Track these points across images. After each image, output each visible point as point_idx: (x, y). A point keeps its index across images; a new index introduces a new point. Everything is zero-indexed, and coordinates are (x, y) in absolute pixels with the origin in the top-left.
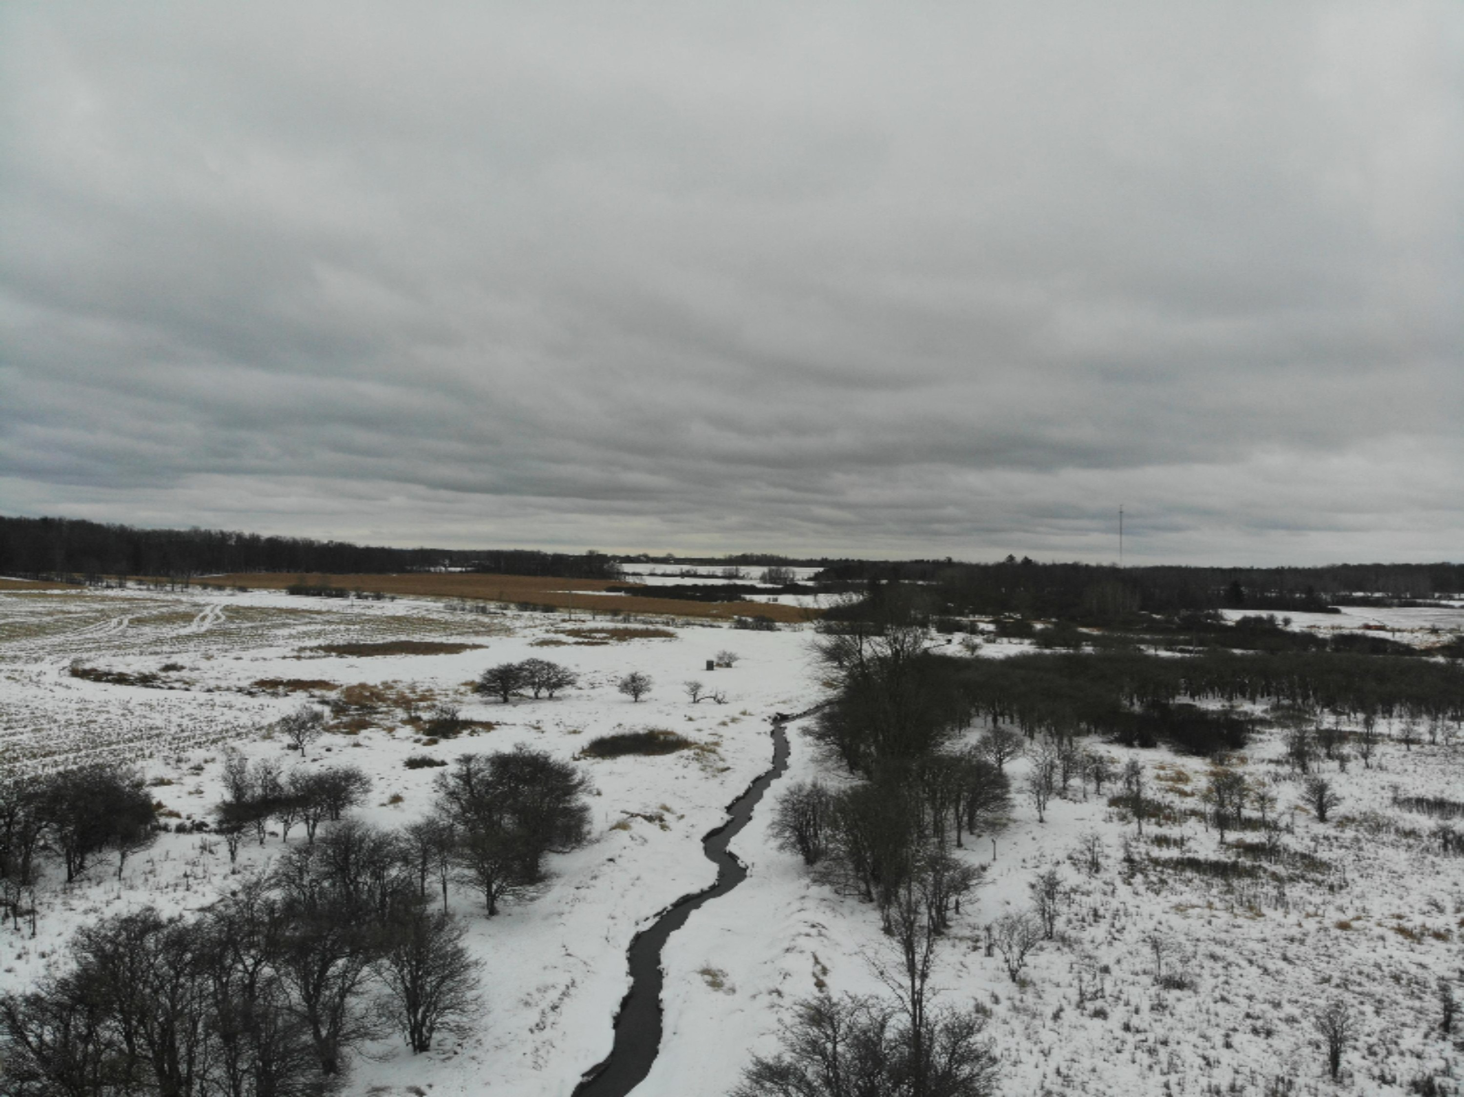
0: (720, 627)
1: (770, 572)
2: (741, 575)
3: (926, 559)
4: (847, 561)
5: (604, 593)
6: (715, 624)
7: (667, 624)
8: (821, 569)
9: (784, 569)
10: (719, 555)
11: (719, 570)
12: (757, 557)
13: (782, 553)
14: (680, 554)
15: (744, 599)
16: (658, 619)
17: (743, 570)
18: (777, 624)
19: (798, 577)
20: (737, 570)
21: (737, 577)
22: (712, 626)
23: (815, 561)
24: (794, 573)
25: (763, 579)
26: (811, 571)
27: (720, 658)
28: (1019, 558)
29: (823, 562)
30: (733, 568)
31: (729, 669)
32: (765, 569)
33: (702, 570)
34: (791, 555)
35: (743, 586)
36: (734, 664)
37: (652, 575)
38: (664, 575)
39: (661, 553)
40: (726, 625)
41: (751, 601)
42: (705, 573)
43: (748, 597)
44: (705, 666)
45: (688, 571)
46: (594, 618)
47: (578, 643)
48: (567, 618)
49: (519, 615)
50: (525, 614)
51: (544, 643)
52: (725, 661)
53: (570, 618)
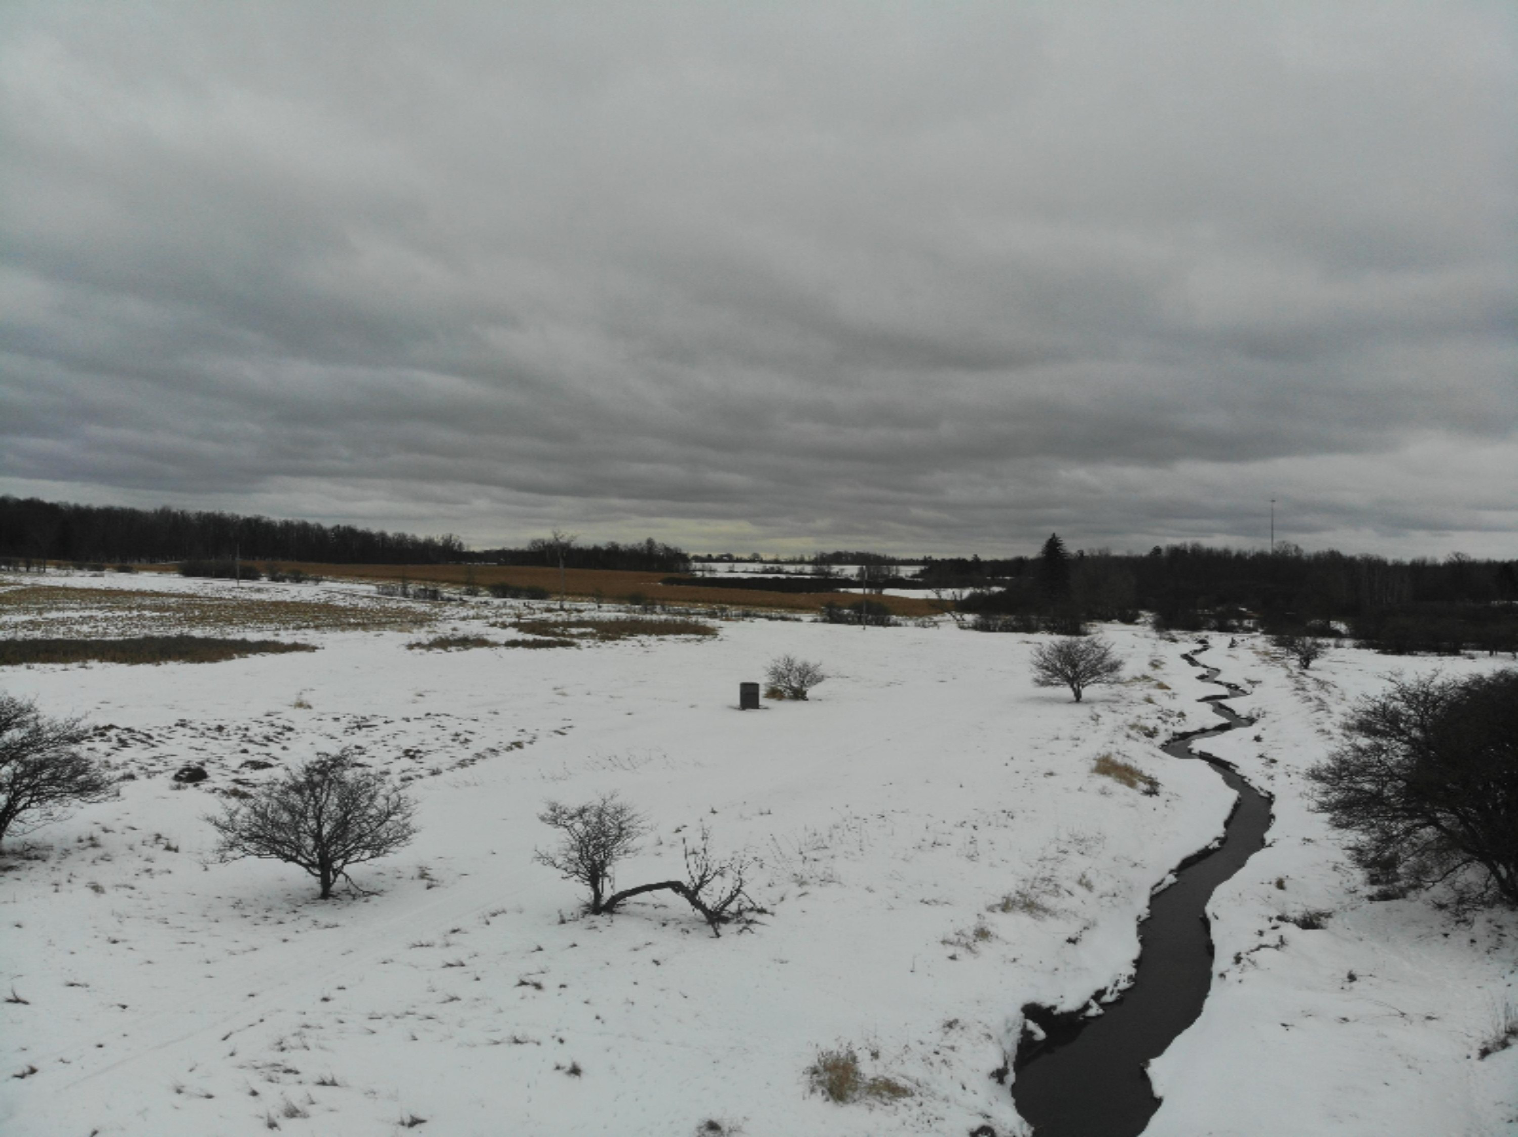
0: (798, 620)
1: (868, 569)
2: (833, 572)
6: (789, 615)
7: (711, 615)
8: (925, 568)
9: (885, 566)
10: (808, 557)
11: (808, 568)
12: (852, 556)
15: (838, 592)
16: (698, 609)
17: (837, 567)
18: (894, 618)
19: (902, 573)
20: (829, 567)
21: (828, 574)
22: (784, 619)
23: (918, 561)
24: (898, 570)
25: (860, 575)
26: (917, 569)
27: (778, 675)
29: (925, 561)
30: (823, 566)
31: (800, 704)
32: (863, 566)
33: (788, 568)
34: (890, 554)
35: (837, 581)
36: (811, 692)
37: (731, 571)
38: (745, 572)
39: (745, 555)
40: (807, 617)
41: (846, 594)
42: (792, 571)
43: (842, 590)
45: (772, 569)
46: (599, 607)
47: (513, 644)
48: (557, 606)
49: (486, 603)
50: (497, 602)
51: (443, 644)
52: (791, 688)
53: (562, 607)
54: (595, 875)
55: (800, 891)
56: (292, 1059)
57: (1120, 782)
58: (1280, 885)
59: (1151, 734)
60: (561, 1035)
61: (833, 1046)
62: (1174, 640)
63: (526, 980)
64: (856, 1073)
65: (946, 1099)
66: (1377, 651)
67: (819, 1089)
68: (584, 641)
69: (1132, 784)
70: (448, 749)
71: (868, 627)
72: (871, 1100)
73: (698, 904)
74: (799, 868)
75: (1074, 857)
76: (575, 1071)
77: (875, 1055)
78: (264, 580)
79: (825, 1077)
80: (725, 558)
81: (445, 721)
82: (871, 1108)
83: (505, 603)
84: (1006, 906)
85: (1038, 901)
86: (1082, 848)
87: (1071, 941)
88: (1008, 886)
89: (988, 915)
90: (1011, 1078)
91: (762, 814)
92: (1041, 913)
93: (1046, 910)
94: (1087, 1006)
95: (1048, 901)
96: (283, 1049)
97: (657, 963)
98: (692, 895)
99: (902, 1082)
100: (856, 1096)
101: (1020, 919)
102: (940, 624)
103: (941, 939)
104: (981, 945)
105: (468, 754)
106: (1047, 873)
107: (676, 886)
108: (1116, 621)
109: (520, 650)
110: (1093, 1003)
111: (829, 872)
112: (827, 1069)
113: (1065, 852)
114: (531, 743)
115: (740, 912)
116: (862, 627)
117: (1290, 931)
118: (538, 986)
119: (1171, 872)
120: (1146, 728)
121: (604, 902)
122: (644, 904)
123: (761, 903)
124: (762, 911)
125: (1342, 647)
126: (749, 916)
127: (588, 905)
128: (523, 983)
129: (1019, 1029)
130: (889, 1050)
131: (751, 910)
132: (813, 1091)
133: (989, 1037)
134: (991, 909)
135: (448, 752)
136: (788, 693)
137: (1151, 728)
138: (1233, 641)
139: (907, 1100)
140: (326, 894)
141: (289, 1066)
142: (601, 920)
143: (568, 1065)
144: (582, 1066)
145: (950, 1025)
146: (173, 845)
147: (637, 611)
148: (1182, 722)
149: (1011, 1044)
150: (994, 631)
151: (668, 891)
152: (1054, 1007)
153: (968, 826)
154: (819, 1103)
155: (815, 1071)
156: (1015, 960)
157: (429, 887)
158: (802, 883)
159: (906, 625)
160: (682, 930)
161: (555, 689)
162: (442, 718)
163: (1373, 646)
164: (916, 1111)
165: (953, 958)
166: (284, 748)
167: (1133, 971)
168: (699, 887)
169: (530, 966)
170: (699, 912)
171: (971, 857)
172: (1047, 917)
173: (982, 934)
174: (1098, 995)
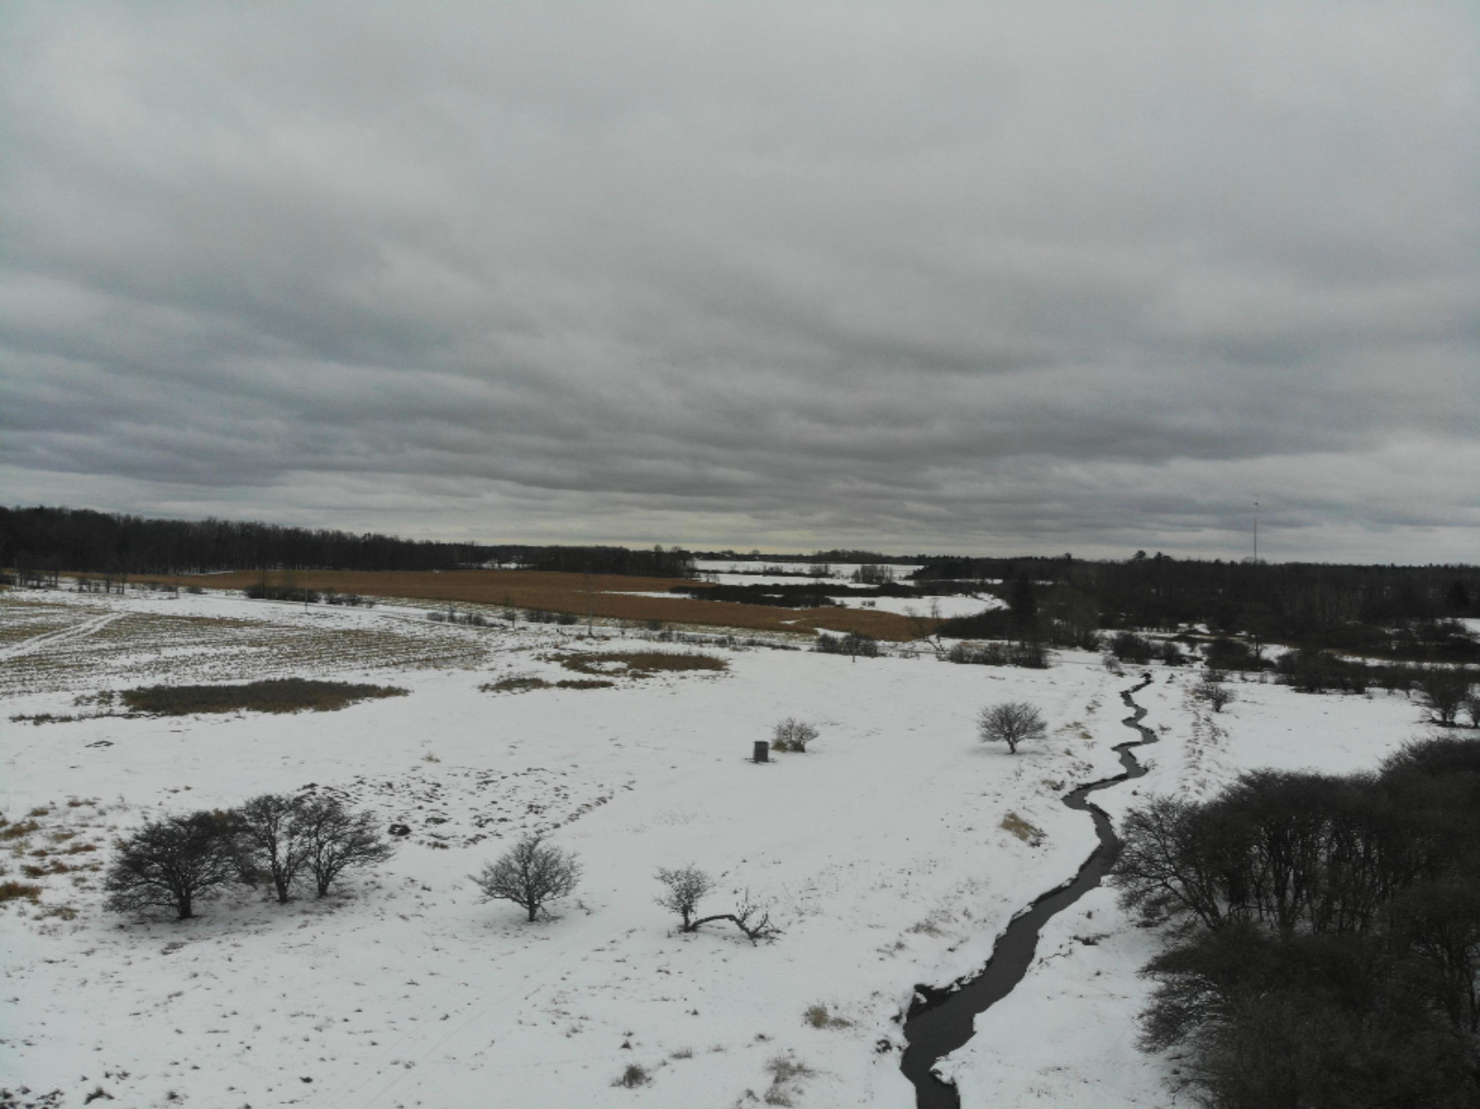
0: (797, 649)
1: (863, 569)
2: (830, 573)
3: (1034, 556)
4: (945, 558)
5: (667, 595)
6: (790, 643)
7: (721, 643)
8: (921, 567)
9: (879, 566)
10: (808, 552)
11: (806, 568)
12: (849, 553)
13: (876, 550)
14: (764, 551)
15: (833, 603)
16: (709, 636)
17: (833, 568)
18: (880, 643)
19: (896, 575)
20: (826, 567)
21: (825, 575)
22: (784, 648)
23: (912, 558)
24: (891, 571)
25: (856, 577)
26: (911, 569)
27: (782, 732)
28: (1151, 554)
29: (920, 560)
30: (822, 566)
31: (797, 757)
32: (858, 567)
33: (788, 567)
34: (886, 551)
35: (832, 586)
36: (808, 745)
37: (733, 572)
38: (746, 573)
39: (746, 550)
40: (804, 645)
41: (842, 606)
42: (791, 571)
43: (838, 600)
44: (750, 752)
45: (772, 569)
46: (623, 633)
47: (563, 684)
48: (586, 633)
49: (524, 628)
50: (534, 626)
51: (507, 685)
52: (791, 742)
53: (590, 633)
54: (686, 910)
55: (799, 919)
56: (564, 1008)
57: (1016, 836)
58: (1089, 915)
59: (1057, 788)
60: (685, 996)
61: (815, 1003)
62: (1121, 674)
63: (661, 969)
64: (826, 1016)
65: (868, 1029)
66: (1292, 687)
67: (810, 1022)
68: (619, 679)
69: (1023, 837)
70: (557, 804)
71: (858, 658)
72: (833, 1027)
73: (743, 928)
74: (799, 903)
75: (967, 896)
76: (695, 1013)
77: (836, 1008)
78: (323, 602)
79: (813, 1017)
80: (727, 555)
81: (546, 776)
82: (832, 1030)
83: (540, 629)
84: (917, 929)
85: (935, 926)
86: (973, 889)
87: (951, 950)
88: (920, 916)
89: (906, 935)
90: (904, 1020)
91: (774, 863)
92: (935, 933)
93: (939, 932)
94: (951, 986)
95: (940, 925)
96: (556, 1003)
97: (724, 960)
98: (740, 923)
99: (847, 1020)
100: (826, 1025)
101: (923, 937)
102: (921, 654)
103: (876, 949)
104: (898, 953)
105: (572, 810)
106: (945, 907)
107: (731, 917)
108: (1078, 648)
109: (570, 691)
110: (956, 985)
111: (817, 906)
112: (812, 1013)
113: (962, 892)
114: (611, 798)
115: (766, 932)
116: (851, 657)
117: (1078, 945)
118: (668, 973)
119: (1030, 904)
120: (1054, 783)
121: (690, 925)
122: (712, 927)
123: (777, 926)
124: (778, 932)
125: (1266, 682)
126: (771, 934)
127: (680, 926)
128: (660, 971)
129: (910, 997)
130: (842, 1005)
131: (772, 931)
132: (806, 1023)
133: (893, 1000)
134: (908, 931)
135: (558, 807)
136: (789, 745)
137: (1059, 782)
138: (1172, 676)
139: (849, 1028)
140: (532, 919)
141: (564, 1010)
142: (690, 935)
143: (692, 1010)
144: (699, 1010)
145: (874, 994)
146: (427, 886)
147: (656, 637)
148: (1087, 774)
149: (906, 1005)
150: (967, 662)
151: (727, 920)
152: (932, 986)
153: (906, 873)
154: (809, 1029)
155: (807, 1015)
156: (915, 961)
157: (588, 914)
158: (801, 914)
159: (891, 655)
160: (735, 942)
161: (612, 740)
162: (540, 772)
163: (1290, 683)
164: (853, 1032)
165: (881, 959)
166: (445, 804)
167: (983, 967)
168: (744, 918)
169: (661, 961)
170: (744, 932)
171: (903, 896)
172: (939, 935)
173: (900, 946)
174: (959, 980)
